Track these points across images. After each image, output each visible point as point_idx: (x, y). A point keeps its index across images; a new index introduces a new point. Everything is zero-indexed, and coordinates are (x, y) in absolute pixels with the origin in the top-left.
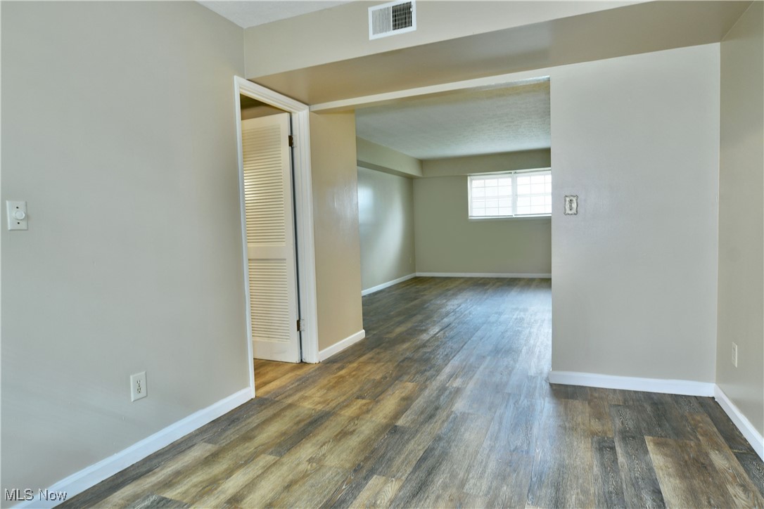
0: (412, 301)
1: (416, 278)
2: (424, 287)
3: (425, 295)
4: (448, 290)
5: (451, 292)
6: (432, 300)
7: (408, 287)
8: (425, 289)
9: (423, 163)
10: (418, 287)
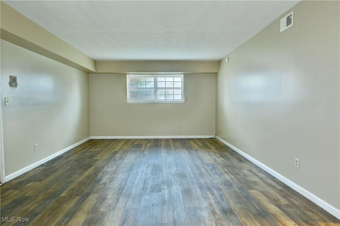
0: (86, 169)
1: (91, 140)
2: (96, 150)
3: (97, 160)
4: (116, 153)
5: (118, 156)
6: (103, 167)
7: (84, 150)
8: (97, 153)
9: (96, 62)
10: (91, 150)
